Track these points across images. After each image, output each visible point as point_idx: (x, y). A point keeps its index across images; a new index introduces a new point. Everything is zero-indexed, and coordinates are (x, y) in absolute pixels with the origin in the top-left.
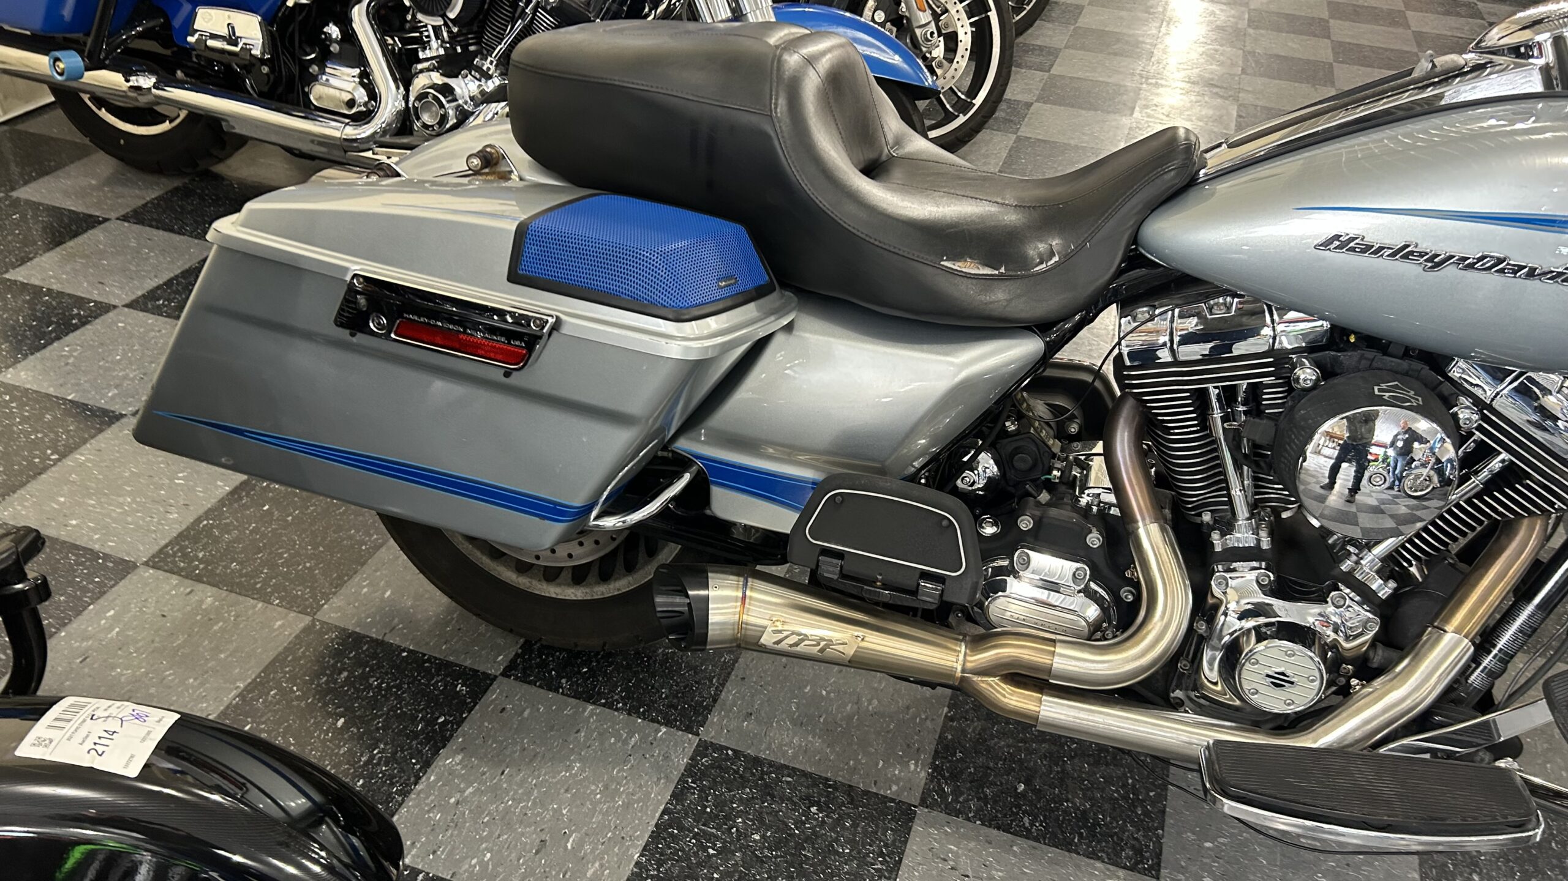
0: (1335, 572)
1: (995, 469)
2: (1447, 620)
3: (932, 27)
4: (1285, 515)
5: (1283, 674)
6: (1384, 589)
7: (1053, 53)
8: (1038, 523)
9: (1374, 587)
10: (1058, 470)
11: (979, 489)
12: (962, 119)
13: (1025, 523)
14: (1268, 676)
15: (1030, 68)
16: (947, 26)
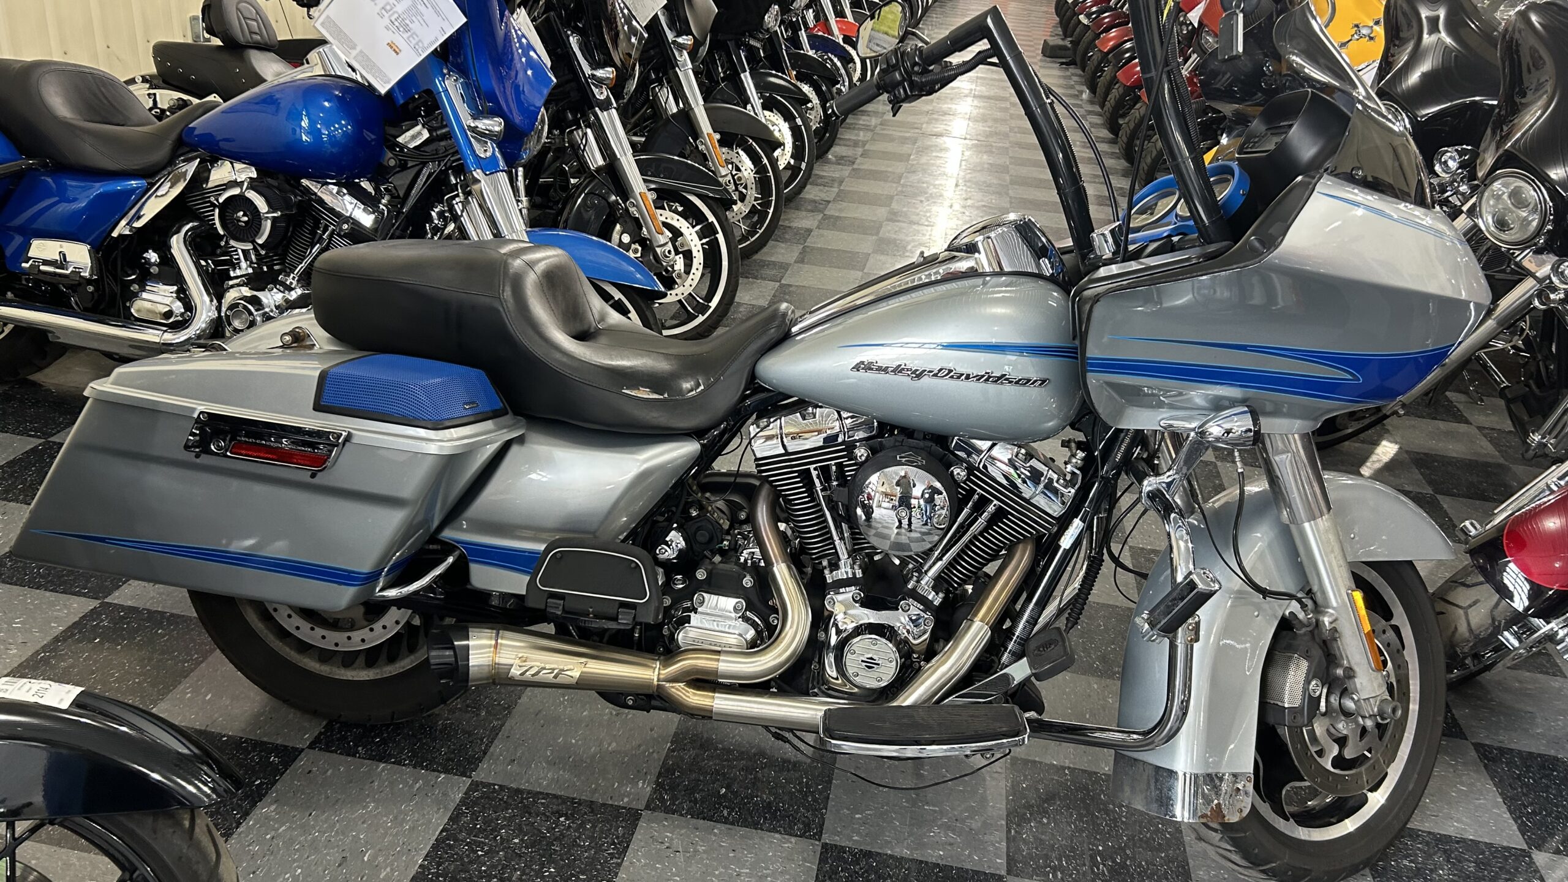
0: (905, 590)
1: (683, 543)
2: (975, 615)
3: (670, 246)
4: (876, 558)
5: (871, 658)
6: (937, 599)
7: (784, 267)
8: (710, 574)
9: (930, 597)
10: (728, 540)
11: (674, 559)
12: (701, 319)
13: (701, 575)
14: (862, 661)
15: (765, 279)
16: (682, 245)
